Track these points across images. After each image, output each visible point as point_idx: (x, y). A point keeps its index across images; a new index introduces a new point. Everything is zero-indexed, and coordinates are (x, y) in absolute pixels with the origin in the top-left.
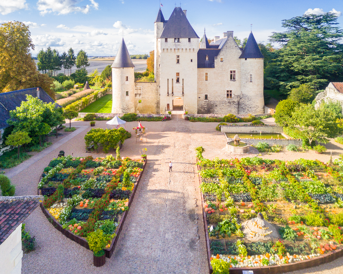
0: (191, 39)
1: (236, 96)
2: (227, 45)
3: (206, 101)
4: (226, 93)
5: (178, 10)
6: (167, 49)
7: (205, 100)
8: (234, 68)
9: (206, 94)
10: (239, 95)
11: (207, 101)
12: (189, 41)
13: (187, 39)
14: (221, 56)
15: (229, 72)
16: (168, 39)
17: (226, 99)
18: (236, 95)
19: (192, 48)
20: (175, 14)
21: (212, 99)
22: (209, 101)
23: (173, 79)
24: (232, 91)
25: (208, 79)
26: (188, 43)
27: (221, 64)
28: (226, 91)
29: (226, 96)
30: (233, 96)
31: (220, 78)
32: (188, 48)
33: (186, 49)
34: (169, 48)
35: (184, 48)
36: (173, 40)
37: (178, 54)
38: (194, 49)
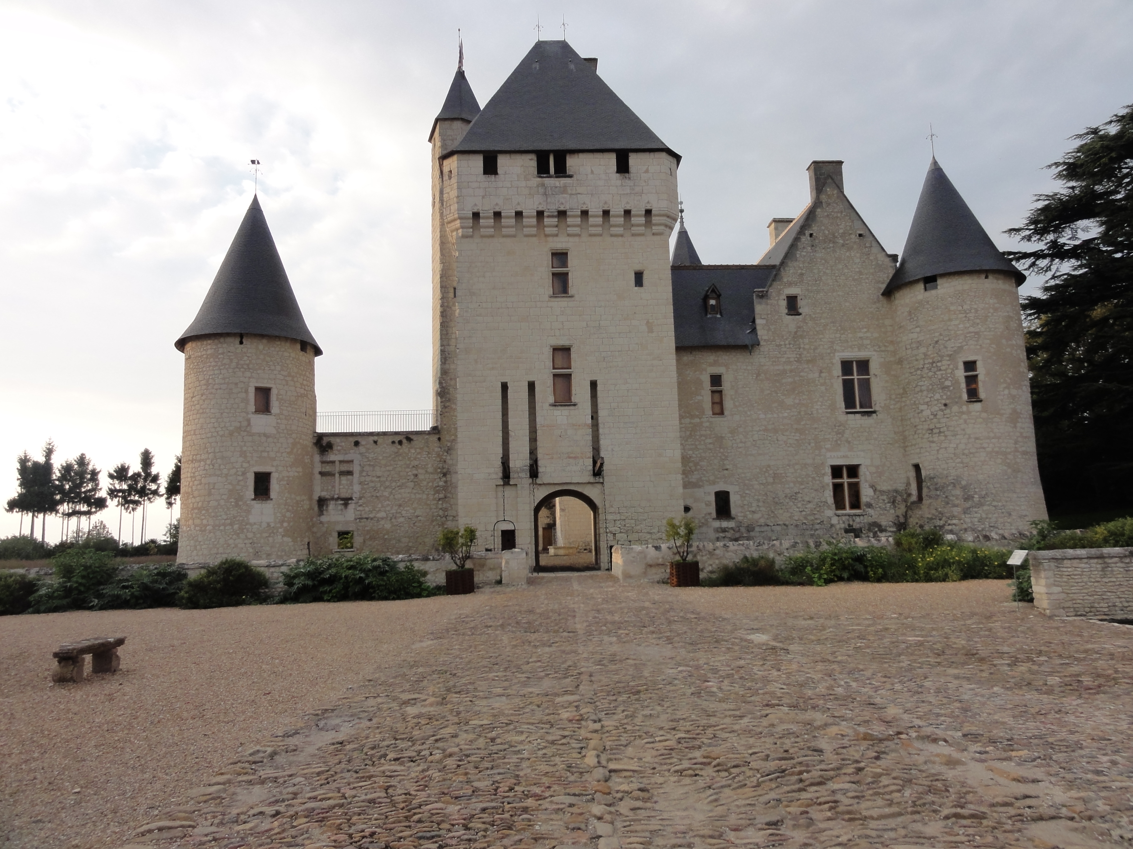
0: (634, 160)
1: (882, 492)
2: (814, 229)
3: (725, 524)
4: (828, 480)
5: (553, 50)
6: (497, 214)
7: (717, 524)
8: (860, 348)
9: (721, 487)
10: (901, 487)
11: (731, 524)
12: (623, 167)
13: (612, 160)
14: (790, 284)
15: (837, 370)
16: (502, 161)
17: (830, 512)
18: (885, 487)
19: (639, 205)
20: (536, 65)
21: (757, 516)
22: (740, 524)
23: (531, 386)
24: (862, 471)
25: (728, 404)
26: (614, 175)
27: (792, 327)
28: (829, 471)
29: (829, 495)
30: (866, 494)
31: (789, 401)
32: (616, 210)
33: (606, 213)
34: (508, 211)
35: (595, 209)
36: (531, 162)
37: (560, 244)
38: (648, 212)
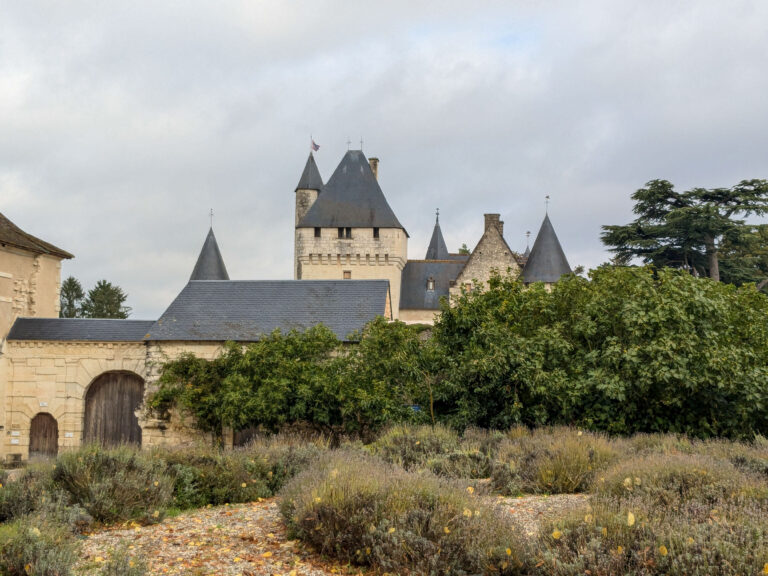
0: (382, 232)
2: (482, 250)
5: (355, 157)
6: (320, 255)
12: (376, 235)
13: (371, 231)
14: (467, 278)
16: (323, 231)
19: (383, 252)
20: (345, 168)
26: (372, 239)
32: (373, 254)
33: (368, 256)
34: (325, 254)
35: (363, 253)
36: (335, 232)
37: (348, 268)
38: (386, 256)
